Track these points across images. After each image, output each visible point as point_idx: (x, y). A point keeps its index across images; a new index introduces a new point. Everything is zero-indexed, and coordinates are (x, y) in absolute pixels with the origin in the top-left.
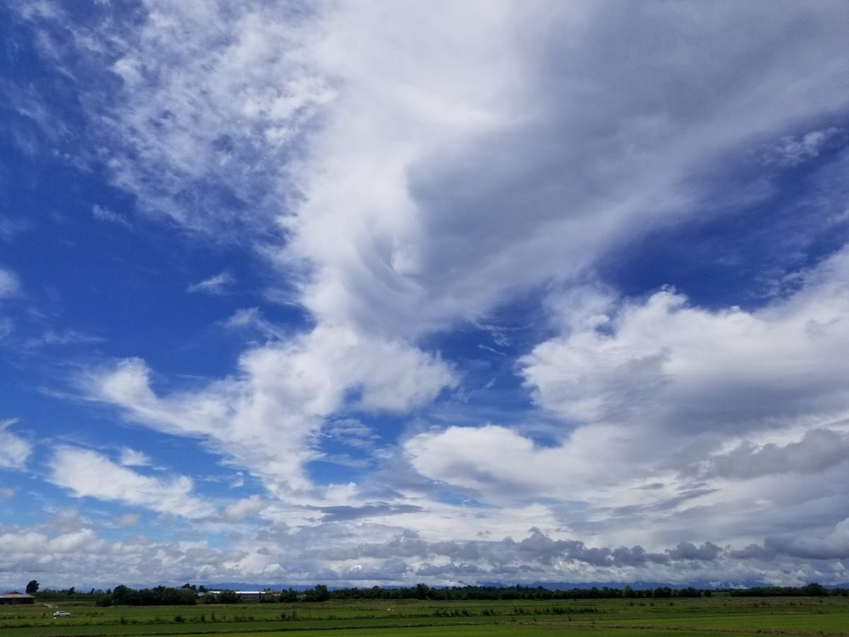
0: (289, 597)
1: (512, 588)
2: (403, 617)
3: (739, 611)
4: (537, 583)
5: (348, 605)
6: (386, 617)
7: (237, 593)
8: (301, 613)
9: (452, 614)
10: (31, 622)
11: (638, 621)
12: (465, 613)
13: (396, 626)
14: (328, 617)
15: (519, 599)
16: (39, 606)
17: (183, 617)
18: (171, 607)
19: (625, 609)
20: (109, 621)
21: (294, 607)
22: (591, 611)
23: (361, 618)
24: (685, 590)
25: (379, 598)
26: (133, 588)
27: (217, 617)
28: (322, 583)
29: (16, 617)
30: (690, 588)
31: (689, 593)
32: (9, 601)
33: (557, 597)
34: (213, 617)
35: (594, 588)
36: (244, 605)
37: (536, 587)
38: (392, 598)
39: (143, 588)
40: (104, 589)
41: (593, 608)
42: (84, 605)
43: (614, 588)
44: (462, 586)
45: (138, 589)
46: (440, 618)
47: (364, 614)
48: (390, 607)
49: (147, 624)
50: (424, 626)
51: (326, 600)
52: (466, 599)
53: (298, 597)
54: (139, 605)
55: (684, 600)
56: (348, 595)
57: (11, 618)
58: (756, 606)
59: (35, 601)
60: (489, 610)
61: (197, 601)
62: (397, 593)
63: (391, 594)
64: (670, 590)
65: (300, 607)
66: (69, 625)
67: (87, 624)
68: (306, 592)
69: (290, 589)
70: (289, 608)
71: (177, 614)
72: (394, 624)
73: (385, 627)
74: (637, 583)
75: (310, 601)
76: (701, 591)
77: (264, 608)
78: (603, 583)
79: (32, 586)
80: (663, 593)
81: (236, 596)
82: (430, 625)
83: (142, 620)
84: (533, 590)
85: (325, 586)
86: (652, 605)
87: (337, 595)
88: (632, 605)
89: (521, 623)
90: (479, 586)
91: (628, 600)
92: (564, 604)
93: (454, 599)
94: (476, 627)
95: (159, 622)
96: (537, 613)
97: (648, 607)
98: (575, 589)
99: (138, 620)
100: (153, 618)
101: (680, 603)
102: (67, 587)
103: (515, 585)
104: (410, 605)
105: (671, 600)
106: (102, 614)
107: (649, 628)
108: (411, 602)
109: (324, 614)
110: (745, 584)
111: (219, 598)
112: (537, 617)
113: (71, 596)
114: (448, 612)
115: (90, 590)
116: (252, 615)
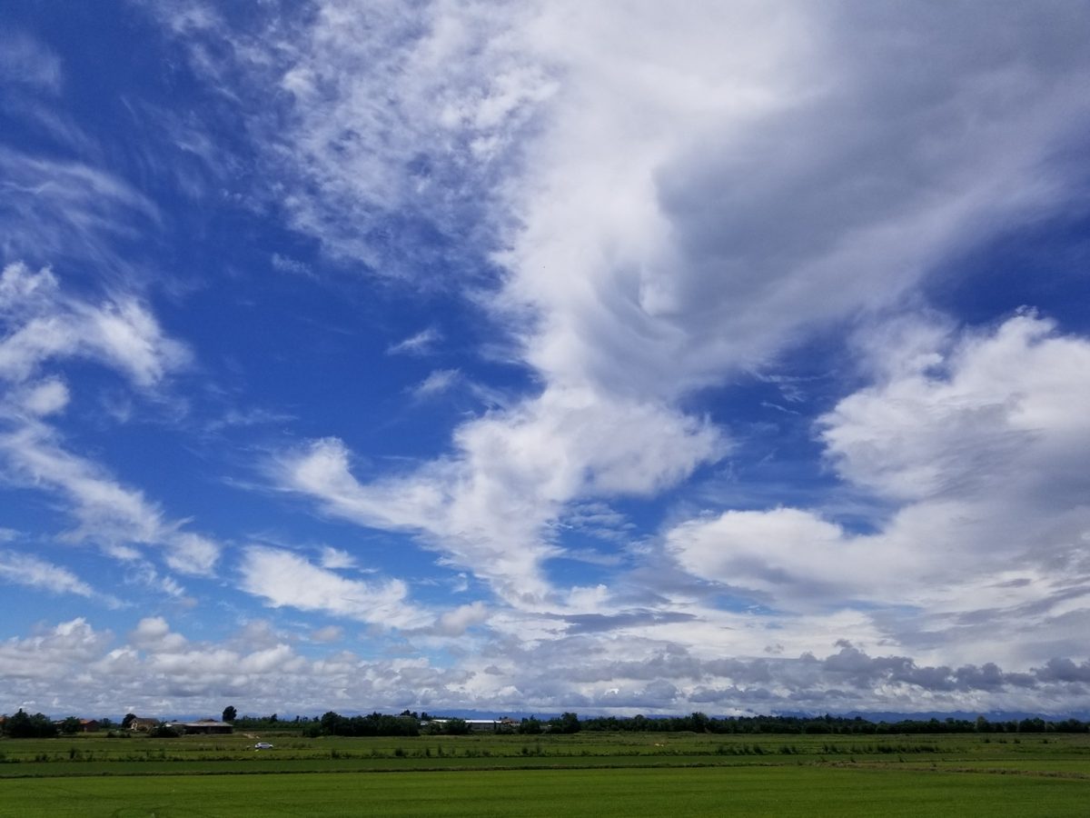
0: (531, 727)
1: (820, 719)
2: (676, 754)
4: (853, 713)
5: (605, 739)
6: (654, 754)
7: (467, 721)
8: (546, 748)
9: (741, 752)
10: (231, 755)
11: (998, 763)
12: (758, 751)
13: (668, 766)
14: (580, 752)
15: (829, 733)
16: (238, 736)
17: (404, 750)
18: (390, 739)
19: (979, 747)
20: (318, 755)
21: (537, 740)
22: (931, 750)
23: (623, 755)
24: (1064, 724)
25: (644, 730)
26: (343, 715)
27: (445, 751)
28: (570, 710)
29: (214, 749)
30: (1072, 721)
31: (1071, 727)
32: (205, 729)
33: (882, 731)
34: (440, 751)
35: (933, 720)
36: (476, 737)
37: (853, 718)
38: (660, 730)
39: (356, 715)
40: (311, 716)
41: (933, 745)
42: (290, 735)
43: (961, 719)
44: (752, 715)
45: (350, 716)
46: (723, 757)
47: (626, 750)
48: (659, 742)
49: (363, 758)
50: (704, 766)
51: (577, 732)
52: (758, 733)
53: (541, 727)
54: (351, 736)
55: (1065, 736)
56: (605, 726)
57: (210, 749)
59: (234, 730)
60: (789, 747)
61: (419, 731)
62: (666, 724)
63: (659, 726)
64: (1043, 722)
65: (545, 740)
66: (273, 759)
67: (293, 759)
68: (551, 722)
69: (532, 718)
70: (531, 742)
71: (397, 747)
72: (665, 762)
73: (654, 767)
74: (993, 713)
75: (557, 733)
77: (501, 741)
78: (947, 714)
79: (229, 713)
80: (1033, 726)
81: (467, 726)
82: (713, 766)
83: (357, 754)
84: (848, 721)
85: (574, 715)
86: (1017, 742)
87: (591, 726)
88: (987, 741)
89: (834, 764)
90: (774, 716)
91: (983, 736)
92: (893, 740)
93: (741, 732)
94: (776, 769)
95: (377, 756)
96: (855, 751)
97: (1011, 745)
98: (906, 721)
99: (353, 754)
100: (369, 752)
101: (1057, 741)
102: (268, 714)
103: (824, 715)
104: (685, 740)
105: (1045, 736)
106: (310, 746)
107: (1015, 773)
108: (687, 735)
109: (576, 750)
111: (446, 728)
112: (855, 756)
113: (272, 725)
114: (735, 749)
115: (295, 718)
116: (488, 750)
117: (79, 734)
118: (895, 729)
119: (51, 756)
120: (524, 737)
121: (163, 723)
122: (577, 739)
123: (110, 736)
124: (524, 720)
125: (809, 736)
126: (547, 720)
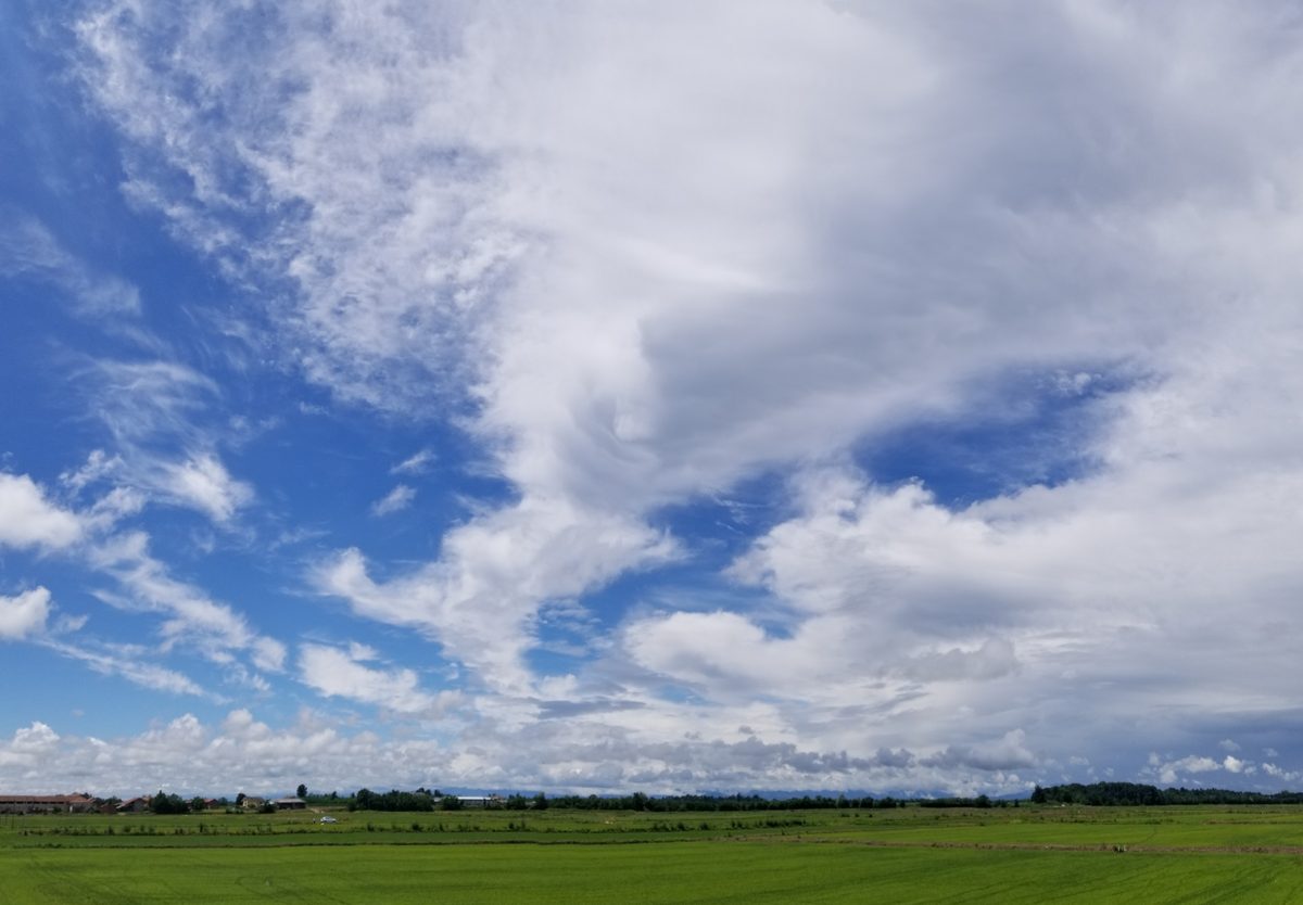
0: (517, 803)
2: (622, 832)
3: (925, 823)
4: (753, 791)
5: (569, 816)
6: (604, 832)
7: (461, 798)
8: (531, 823)
12: (682, 828)
13: (614, 843)
16: (309, 811)
17: (420, 825)
18: (408, 813)
19: (836, 821)
20: (358, 828)
21: (523, 816)
22: (798, 823)
24: (883, 800)
25: (595, 809)
26: (376, 792)
31: (888, 804)
33: (773, 808)
35: (806, 798)
36: (469, 813)
37: (752, 796)
38: (610, 809)
39: (382, 792)
40: (349, 793)
41: (802, 820)
43: (827, 797)
44: (680, 795)
46: (657, 833)
47: (578, 826)
48: (609, 820)
50: (639, 842)
51: (545, 809)
52: (683, 810)
53: (527, 804)
54: (376, 811)
55: (883, 811)
56: (569, 804)
58: (937, 818)
59: (306, 806)
61: (434, 807)
62: (615, 803)
63: (609, 805)
64: (873, 800)
65: (530, 816)
68: (535, 799)
69: (516, 797)
70: (517, 817)
71: (414, 822)
73: (602, 843)
75: (534, 810)
76: (898, 801)
77: (490, 816)
78: (817, 792)
80: (867, 803)
81: (460, 802)
82: (646, 842)
85: (544, 793)
87: (556, 804)
88: (842, 816)
89: (737, 839)
90: (699, 795)
91: (840, 811)
92: (780, 816)
93: (672, 810)
94: (693, 844)
95: (396, 830)
97: (854, 819)
98: (793, 798)
101: (876, 817)
102: (329, 791)
103: (736, 794)
105: (872, 811)
107: (848, 842)
108: (629, 814)
109: (542, 826)
110: (933, 794)
113: (334, 801)
116: (477, 824)
117: (205, 811)
118: (783, 806)
119: (186, 830)
120: (509, 813)
121: (268, 801)
122: (543, 816)
123: (228, 813)
124: (511, 797)
125: (723, 813)
126: (532, 797)
